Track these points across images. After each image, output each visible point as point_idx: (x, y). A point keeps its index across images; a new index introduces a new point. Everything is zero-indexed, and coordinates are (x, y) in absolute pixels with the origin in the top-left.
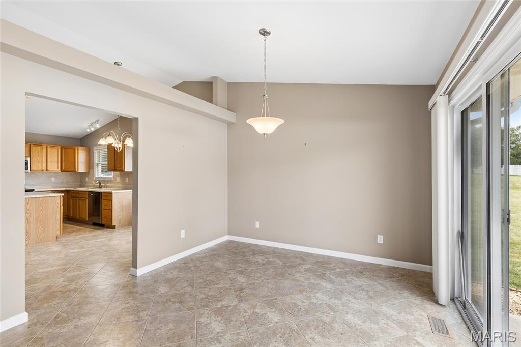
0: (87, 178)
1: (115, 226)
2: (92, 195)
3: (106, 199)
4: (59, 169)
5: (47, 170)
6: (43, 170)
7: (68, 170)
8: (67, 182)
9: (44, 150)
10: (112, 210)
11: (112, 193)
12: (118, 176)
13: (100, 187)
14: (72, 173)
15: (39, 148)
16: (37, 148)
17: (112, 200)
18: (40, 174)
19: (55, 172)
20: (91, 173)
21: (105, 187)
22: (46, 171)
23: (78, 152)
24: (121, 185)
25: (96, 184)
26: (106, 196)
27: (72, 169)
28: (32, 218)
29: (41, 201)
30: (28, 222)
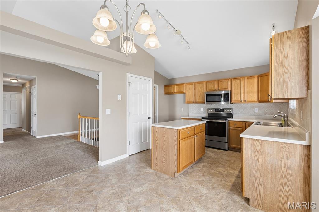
28: (159, 146)
29: (164, 132)
30: (157, 149)
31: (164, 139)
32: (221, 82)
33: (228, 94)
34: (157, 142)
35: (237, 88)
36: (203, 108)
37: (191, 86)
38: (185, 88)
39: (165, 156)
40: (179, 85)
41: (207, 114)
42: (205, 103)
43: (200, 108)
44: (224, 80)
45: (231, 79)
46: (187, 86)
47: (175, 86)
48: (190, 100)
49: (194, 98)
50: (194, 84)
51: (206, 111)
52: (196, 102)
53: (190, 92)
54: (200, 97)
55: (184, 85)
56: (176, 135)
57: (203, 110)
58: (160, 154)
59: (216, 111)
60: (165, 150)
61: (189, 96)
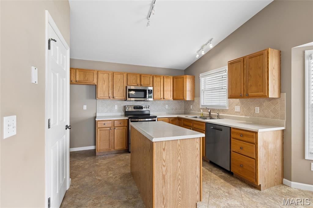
0: (191, 106)
1: (260, 185)
4: (172, 98)
5: (164, 98)
6: (161, 99)
7: (178, 98)
9: (162, 81)
10: (256, 160)
11: (256, 133)
12: (237, 105)
13: (209, 117)
14: (179, 101)
15: (158, 79)
16: (157, 78)
17: (256, 144)
18: (159, 102)
19: (169, 100)
20: (196, 101)
21: (218, 117)
22: (162, 99)
23: (186, 81)
24: (244, 117)
25: (205, 113)
26: (241, 135)
28: (168, 174)
29: (179, 146)
30: (164, 182)
31: (179, 158)
33: (152, 90)
34: (164, 169)
35: (157, 85)
37: (105, 76)
38: (95, 76)
39: (180, 186)
40: (85, 71)
41: (123, 113)
42: (127, 100)
43: (113, 106)
44: (146, 75)
45: (153, 76)
46: (100, 75)
47: (77, 72)
48: (104, 94)
49: (110, 92)
50: (110, 73)
51: (122, 109)
52: (113, 98)
53: (104, 84)
54: (118, 91)
55: (93, 72)
56: (198, 146)
57: (118, 107)
58: (170, 187)
59: (134, 109)
60: (180, 177)
61: (102, 89)
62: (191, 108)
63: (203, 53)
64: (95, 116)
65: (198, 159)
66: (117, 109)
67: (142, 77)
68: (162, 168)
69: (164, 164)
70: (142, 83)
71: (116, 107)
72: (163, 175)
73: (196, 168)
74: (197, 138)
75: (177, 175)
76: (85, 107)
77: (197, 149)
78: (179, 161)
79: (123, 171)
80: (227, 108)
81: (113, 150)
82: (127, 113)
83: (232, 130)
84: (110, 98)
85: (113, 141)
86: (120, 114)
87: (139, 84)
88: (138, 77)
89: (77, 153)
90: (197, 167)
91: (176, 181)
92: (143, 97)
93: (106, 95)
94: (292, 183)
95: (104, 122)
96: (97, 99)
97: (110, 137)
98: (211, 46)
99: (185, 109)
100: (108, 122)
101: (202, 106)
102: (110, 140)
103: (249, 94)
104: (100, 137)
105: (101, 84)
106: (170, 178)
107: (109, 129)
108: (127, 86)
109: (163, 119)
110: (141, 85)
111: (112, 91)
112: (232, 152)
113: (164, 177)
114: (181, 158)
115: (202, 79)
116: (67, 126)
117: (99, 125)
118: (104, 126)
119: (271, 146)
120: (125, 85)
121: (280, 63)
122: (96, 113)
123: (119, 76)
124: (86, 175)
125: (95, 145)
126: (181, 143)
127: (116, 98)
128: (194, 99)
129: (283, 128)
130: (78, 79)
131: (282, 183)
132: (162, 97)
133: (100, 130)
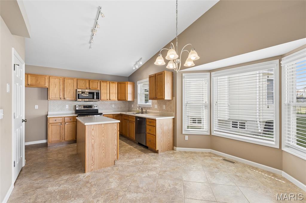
0: (133, 105)
1: (158, 150)
2: (138, 119)
3: (150, 124)
4: (117, 99)
5: (110, 99)
6: (107, 99)
7: (122, 99)
8: (121, 108)
9: (108, 85)
10: (155, 136)
11: (156, 120)
12: (156, 104)
13: (142, 113)
14: (123, 101)
16: (104, 83)
17: (155, 126)
18: (105, 102)
19: (114, 101)
20: (135, 101)
22: (109, 100)
23: (127, 86)
24: (158, 112)
25: (139, 110)
26: (150, 122)
27: (124, 99)
28: (96, 144)
29: (103, 127)
30: (93, 148)
32: (92, 82)
33: (99, 93)
34: (93, 141)
35: (104, 89)
36: (68, 105)
37: (57, 81)
38: (47, 81)
39: (103, 151)
40: (37, 76)
41: (74, 112)
42: (77, 100)
43: (64, 105)
44: (94, 80)
45: (100, 81)
46: (52, 80)
47: (29, 76)
48: (55, 96)
49: (61, 94)
50: (61, 79)
51: (72, 108)
52: (64, 99)
53: (55, 87)
54: (69, 93)
55: (45, 77)
56: (116, 128)
57: (69, 107)
58: (97, 151)
59: (84, 108)
60: (103, 145)
61: (54, 91)
62: (132, 107)
63: (137, 67)
64: (47, 114)
65: (116, 135)
66: (68, 108)
67: (91, 82)
68: (91, 140)
69: (93, 138)
70: (91, 87)
71: (67, 107)
72: (92, 144)
73: (114, 140)
74: (115, 123)
75: (102, 144)
76: (37, 107)
77: (115, 129)
78: (103, 136)
79: (70, 153)
80: (152, 106)
81: (63, 141)
82: (77, 112)
83: (147, 120)
84: (61, 99)
85: (63, 134)
86: (71, 112)
87: (88, 87)
88: (87, 82)
89: (28, 147)
90: (116, 140)
91: (101, 148)
92: (92, 98)
93: (58, 96)
94: (177, 148)
95: (55, 119)
96: (48, 99)
97: (61, 131)
98: (141, 63)
99: (129, 108)
100: (59, 118)
101: (139, 105)
102: (61, 133)
103: (158, 97)
104: (52, 131)
105: (52, 87)
106: (97, 146)
107: (60, 124)
108: (77, 90)
109: (108, 116)
110: (90, 88)
111: (63, 93)
112: (147, 134)
113: (93, 146)
114: (104, 135)
115: (139, 85)
116: (23, 120)
117: (50, 121)
118: (56, 122)
119: (165, 128)
120: (75, 88)
121: (173, 80)
122: (48, 112)
123: (70, 81)
124: (39, 158)
125: (47, 138)
126: (104, 126)
127: (67, 99)
128: (134, 100)
129: (173, 117)
130: (29, 83)
131: (173, 149)
132: (108, 98)
133: (51, 125)
